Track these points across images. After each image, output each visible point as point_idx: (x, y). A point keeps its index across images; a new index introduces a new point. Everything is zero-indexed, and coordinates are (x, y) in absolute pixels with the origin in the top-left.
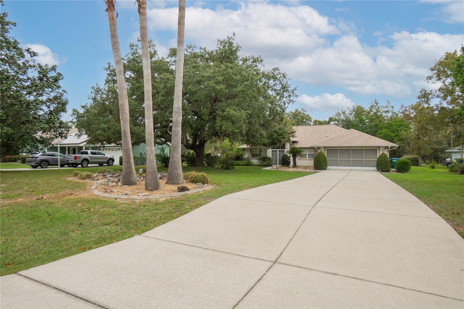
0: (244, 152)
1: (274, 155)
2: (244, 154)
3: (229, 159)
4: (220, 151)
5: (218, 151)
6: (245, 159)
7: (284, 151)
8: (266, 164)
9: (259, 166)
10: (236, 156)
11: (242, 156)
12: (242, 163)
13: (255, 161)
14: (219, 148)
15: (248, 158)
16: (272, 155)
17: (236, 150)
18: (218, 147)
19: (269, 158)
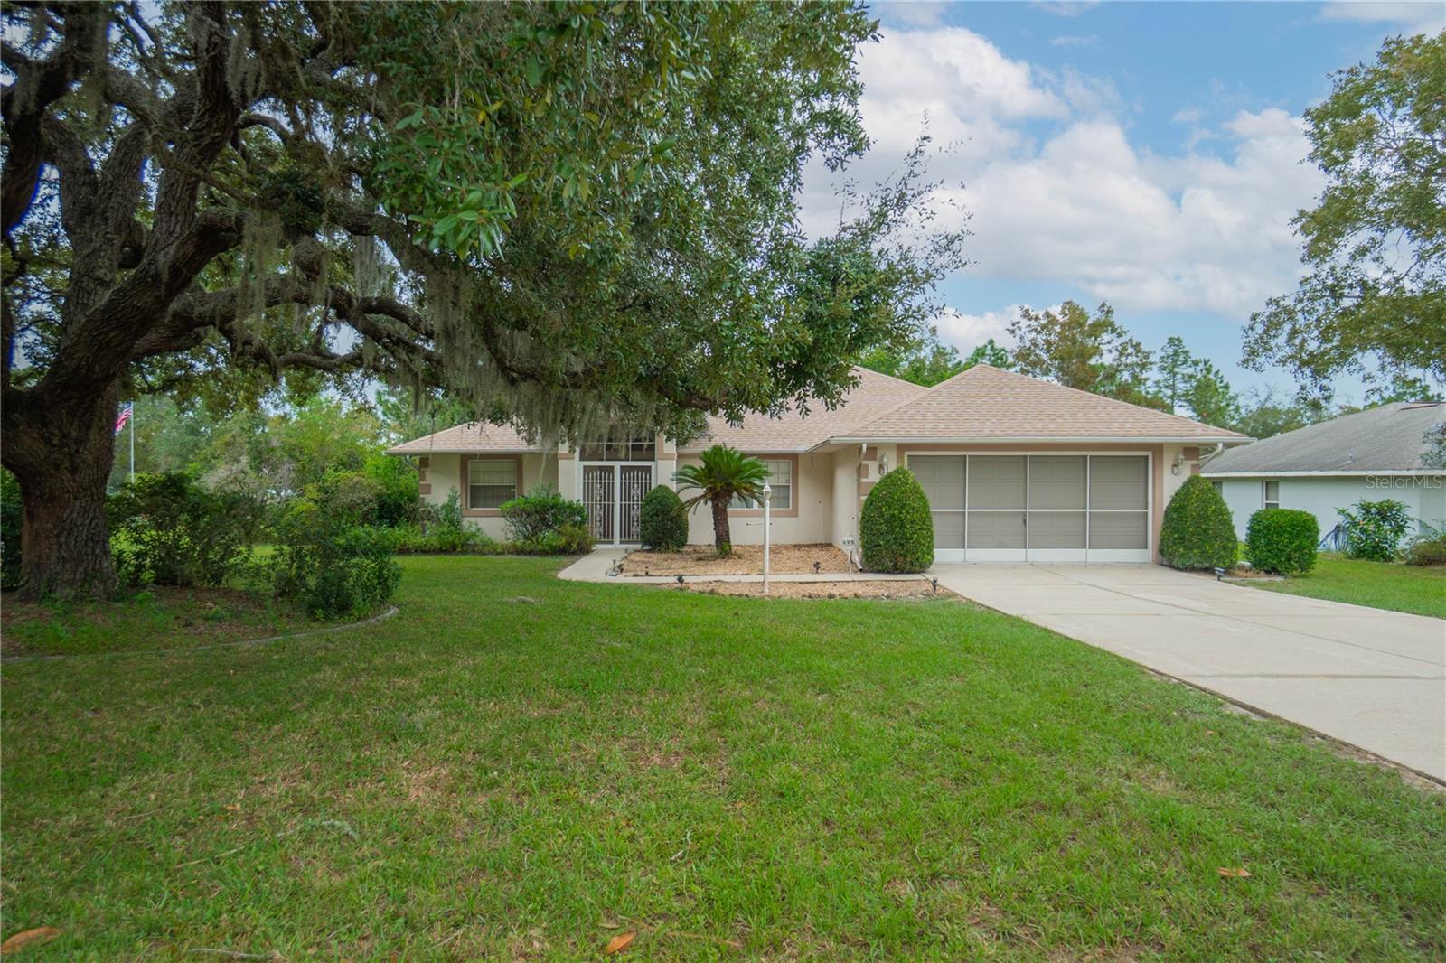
0: (428, 475)
1: (598, 492)
2: (428, 489)
3: (337, 515)
4: (283, 470)
5: (274, 469)
6: (429, 516)
7: (648, 469)
8: (562, 541)
9: (520, 552)
10: (378, 496)
11: (412, 499)
12: (419, 540)
13: (493, 526)
14: (279, 453)
15: (449, 508)
16: (588, 489)
17: (382, 463)
18: (273, 449)
19: (570, 506)
